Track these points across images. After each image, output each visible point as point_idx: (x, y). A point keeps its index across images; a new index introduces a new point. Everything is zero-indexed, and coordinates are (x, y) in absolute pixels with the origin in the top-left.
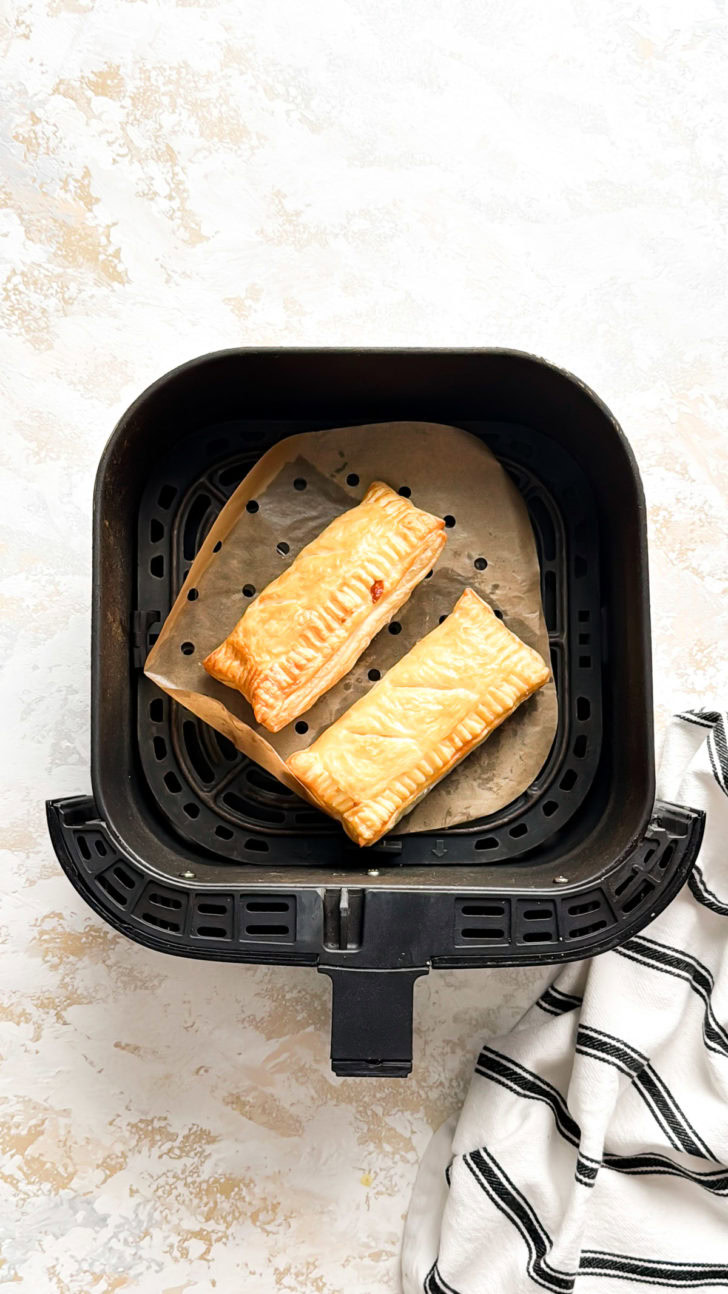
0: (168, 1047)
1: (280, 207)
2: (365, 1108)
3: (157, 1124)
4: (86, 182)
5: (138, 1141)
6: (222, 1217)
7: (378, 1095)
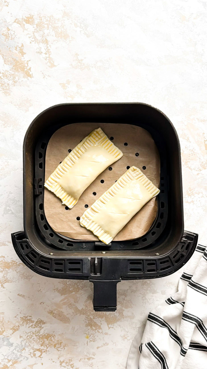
0: (33, 296)
1: (77, 58)
2: (88, 316)
3: (28, 318)
4: (22, 48)
5: (23, 322)
6: (46, 346)
7: (92, 313)
